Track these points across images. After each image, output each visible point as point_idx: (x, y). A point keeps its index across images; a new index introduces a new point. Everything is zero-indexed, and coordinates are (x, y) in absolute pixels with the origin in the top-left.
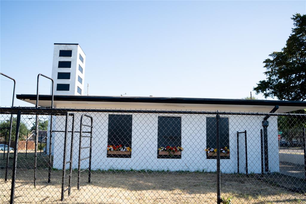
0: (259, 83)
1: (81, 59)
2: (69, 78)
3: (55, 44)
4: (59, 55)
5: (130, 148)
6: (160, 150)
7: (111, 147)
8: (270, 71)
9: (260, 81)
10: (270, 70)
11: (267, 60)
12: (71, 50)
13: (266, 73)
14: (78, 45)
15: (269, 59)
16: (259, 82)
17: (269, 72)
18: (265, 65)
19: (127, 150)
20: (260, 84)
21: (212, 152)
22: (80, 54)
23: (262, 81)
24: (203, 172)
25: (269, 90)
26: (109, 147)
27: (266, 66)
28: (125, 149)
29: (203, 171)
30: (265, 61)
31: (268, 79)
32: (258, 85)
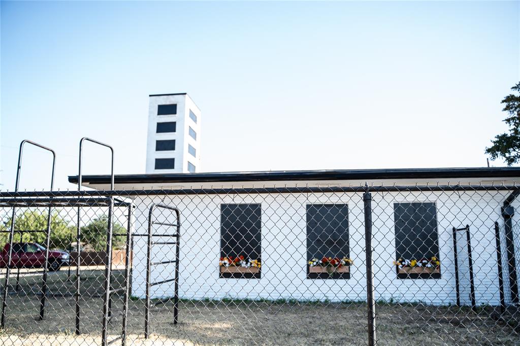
0: (497, 139)
1: (193, 116)
2: (173, 149)
3: (150, 96)
4: (157, 113)
5: (258, 262)
6: (312, 265)
7: (226, 261)
8: (515, 117)
9: (498, 136)
10: (515, 114)
11: (508, 97)
12: (175, 103)
13: (508, 120)
14: (186, 95)
15: (513, 96)
16: (496, 137)
17: (513, 119)
18: (505, 107)
19: (253, 265)
20: (497, 142)
21: (406, 266)
22: (190, 110)
23: (500, 135)
24: (390, 303)
25: (514, 150)
26: (222, 260)
27: (507, 108)
28: (249, 264)
29: (392, 301)
30: (504, 99)
31: (513, 132)
32: (494, 142)
